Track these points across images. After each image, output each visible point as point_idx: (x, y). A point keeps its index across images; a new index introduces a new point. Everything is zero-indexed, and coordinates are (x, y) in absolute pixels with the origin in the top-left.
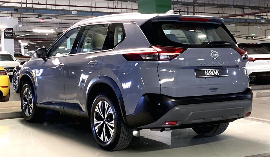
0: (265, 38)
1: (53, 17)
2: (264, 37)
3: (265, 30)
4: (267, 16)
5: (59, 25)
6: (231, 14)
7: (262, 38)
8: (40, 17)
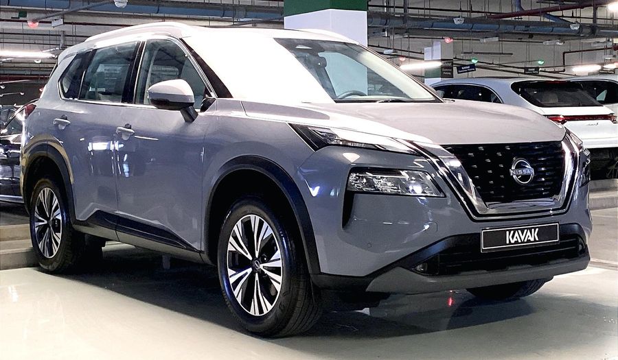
0: (564, 71)
1: (55, 18)
2: (562, 69)
3: (564, 53)
4: (573, 17)
5: (65, 40)
6: (491, 13)
7: (557, 72)
8: (21, 19)
